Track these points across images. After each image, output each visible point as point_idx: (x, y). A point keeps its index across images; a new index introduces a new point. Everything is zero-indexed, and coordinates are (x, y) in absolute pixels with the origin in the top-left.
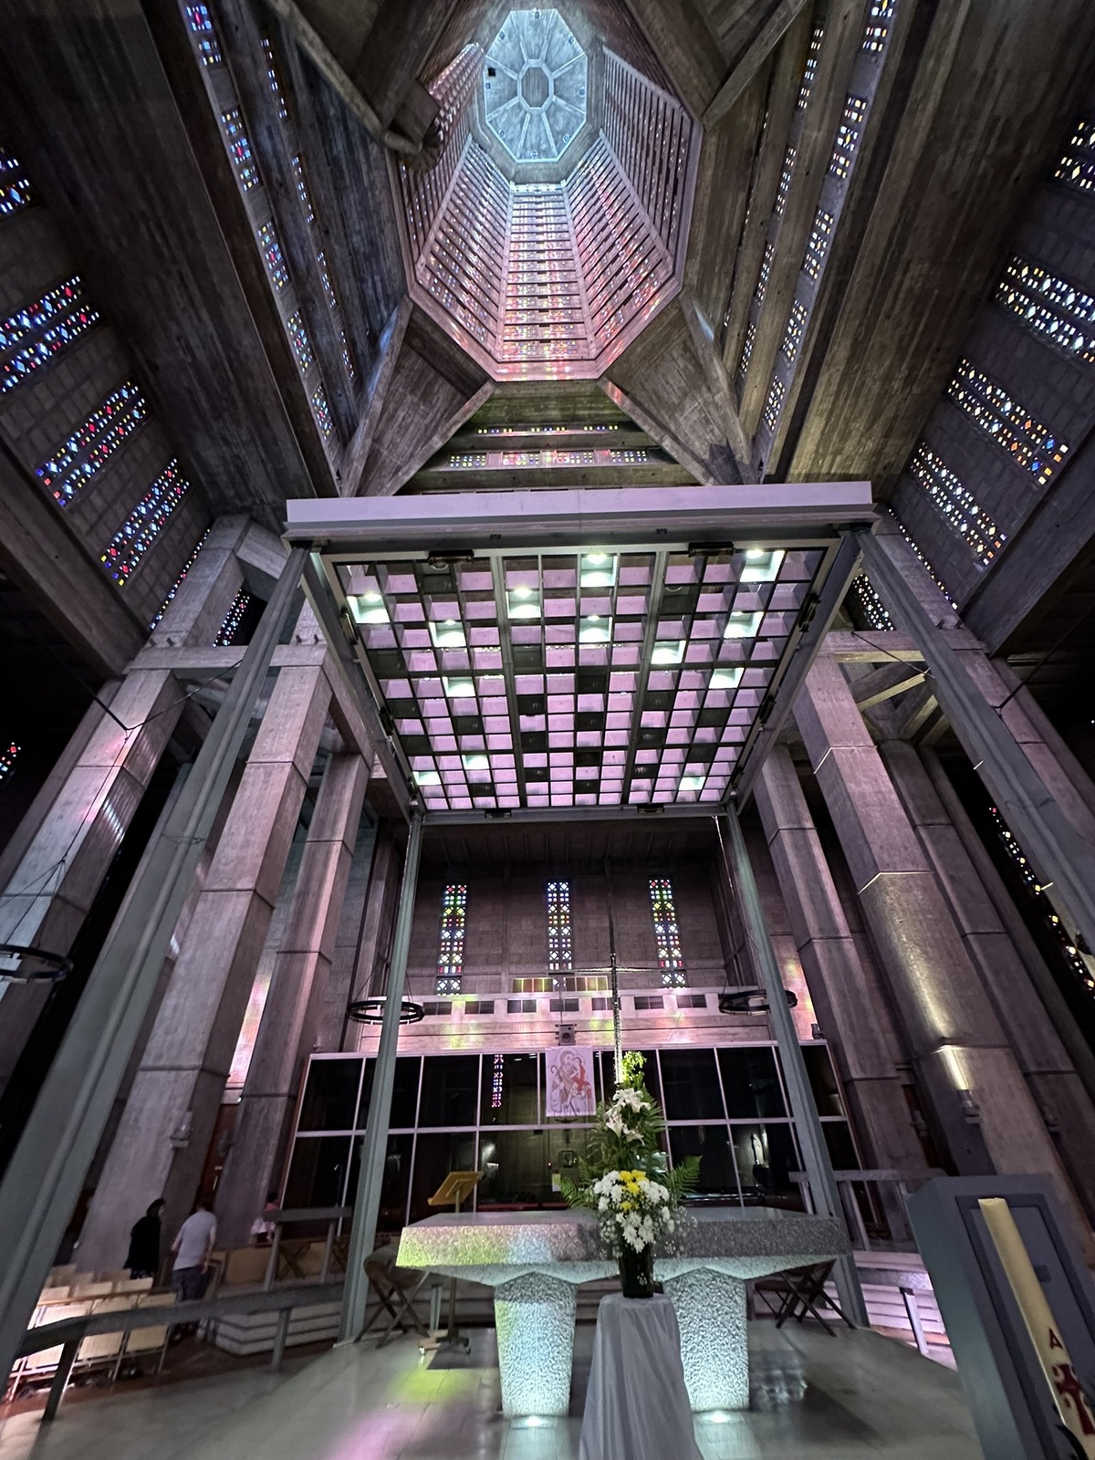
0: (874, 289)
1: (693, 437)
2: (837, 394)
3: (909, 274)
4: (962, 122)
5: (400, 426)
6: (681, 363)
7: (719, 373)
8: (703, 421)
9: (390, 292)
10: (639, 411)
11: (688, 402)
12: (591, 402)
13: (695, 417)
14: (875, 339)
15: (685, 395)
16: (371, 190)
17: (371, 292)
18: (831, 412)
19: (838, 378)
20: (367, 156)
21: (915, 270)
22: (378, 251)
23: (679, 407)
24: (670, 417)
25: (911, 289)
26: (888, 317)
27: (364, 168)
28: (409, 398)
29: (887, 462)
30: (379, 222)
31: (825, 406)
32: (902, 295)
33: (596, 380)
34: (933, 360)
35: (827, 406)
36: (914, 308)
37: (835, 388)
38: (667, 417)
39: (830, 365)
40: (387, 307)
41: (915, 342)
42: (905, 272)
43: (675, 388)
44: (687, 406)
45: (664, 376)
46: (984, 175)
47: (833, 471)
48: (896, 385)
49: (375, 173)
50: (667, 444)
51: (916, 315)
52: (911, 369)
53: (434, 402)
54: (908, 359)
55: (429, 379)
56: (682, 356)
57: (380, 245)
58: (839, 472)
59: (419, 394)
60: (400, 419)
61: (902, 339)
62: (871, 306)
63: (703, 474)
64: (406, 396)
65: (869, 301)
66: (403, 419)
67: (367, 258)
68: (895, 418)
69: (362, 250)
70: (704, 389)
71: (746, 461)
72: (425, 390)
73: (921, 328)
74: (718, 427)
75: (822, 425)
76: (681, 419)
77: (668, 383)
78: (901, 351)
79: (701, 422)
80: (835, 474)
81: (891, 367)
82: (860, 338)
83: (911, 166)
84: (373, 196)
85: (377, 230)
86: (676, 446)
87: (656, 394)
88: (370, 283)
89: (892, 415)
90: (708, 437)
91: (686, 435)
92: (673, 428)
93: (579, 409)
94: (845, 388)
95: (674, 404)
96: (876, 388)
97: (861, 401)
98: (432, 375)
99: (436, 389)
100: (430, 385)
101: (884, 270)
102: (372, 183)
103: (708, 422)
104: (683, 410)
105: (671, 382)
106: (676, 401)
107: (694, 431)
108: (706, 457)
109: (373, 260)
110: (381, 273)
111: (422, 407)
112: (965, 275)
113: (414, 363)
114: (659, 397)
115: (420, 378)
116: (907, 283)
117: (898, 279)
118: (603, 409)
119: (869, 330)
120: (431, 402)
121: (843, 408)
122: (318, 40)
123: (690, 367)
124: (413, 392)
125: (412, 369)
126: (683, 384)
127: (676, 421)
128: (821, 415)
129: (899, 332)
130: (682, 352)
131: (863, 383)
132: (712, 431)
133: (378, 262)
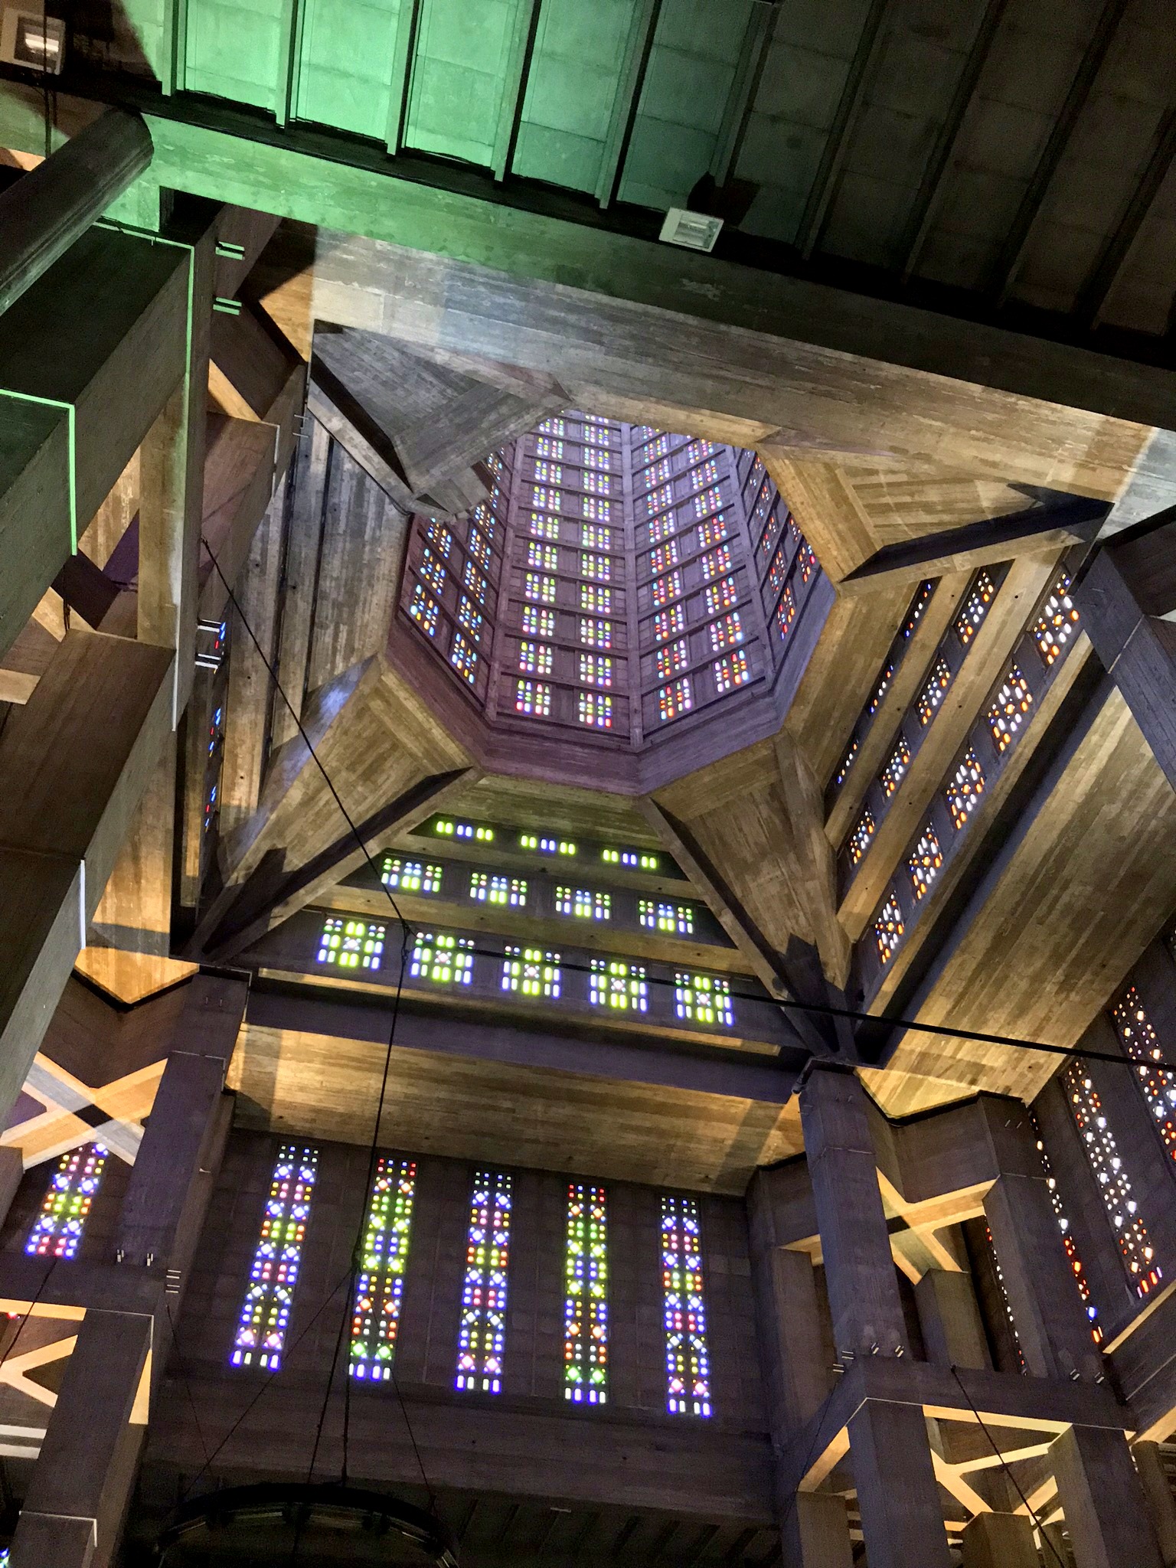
0: (1024, 895)
1: (766, 916)
2: (971, 981)
3: (1069, 891)
4: (1130, 786)
5: (317, 814)
6: (765, 811)
7: (818, 852)
8: (784, 899)
9: (356, 646)
10: (692, 862)
11: (766, 867)
12: (622, 821)
13: (774, 889)
14: (1025, 938)
15: (763, 855)
16: (372, 544)
17: (328, 639)
18: (962, 996)
19: (974, 966)
20: (380, 514)
21: (1075, 889)
22: (356, 602)
23: (754, 869)
24: (736, 877)
25: (1069, 907)
26: (1041, 923)
27: (371, 523)
28: (344, 774)
29: (1032, 1062)
30: (371, 577)
31: (954, 988)
32: (1058, 907)
33: (634, 799)
34: (1096, 974)
35: (958, 988)
36: (1074, 921)
37: (970, 974)
38: (731, 874)
39: (963, 951)
40: (346, 659)
41: (1074, 953)
42: (1065, 887)
43: (750, 839)
44: (765, 872)
45: (736, 818)
46: (1155, 832)
47: (959, 1057)
48: (1050, 987)
49: (385, 532)
50: (727, 920)
51: (1077, 926)
52: (1068, 977)
53: (380, 781)
54: (1064, 966)
55: (381, 751)
56: (767, 802)
57: (362, 598)
58: (967, 1058)
59: (360, 769)
60: (321, 803)
61: (1058, 945)
62: (1020, 909)
63: (774, 982)
64: (339, 771)
65: (1018, 904)
66: (327, 803)
67: (337, 605)
68: (1047, 1019)
69: (334, 595)
70: (792, 856)
71: (840, 985)
72: (371, 765)
73: (1082, 941)
74: (805, 914)
75: (949, 1007)
76: (752, 885)
77: (741, 830)
78: (1056, 958)
79: (781, 900)
80: (960, 1060)
81: (1042, 969)
82: (1005, 935)
83: (1071, 808)
84: (372, 551)
85: (364, 583)
86: (739, 928)
87: (721, 838)
88: (330, 631)
89: (1043, 1016)
90: (788, 923)
91: (757, 909)
92: (738, 893)
93: (602, 825)
94: (983, 976)
95: (745, 862)
96: (1023, 985)
97: (1002, 994)
98: (387, 745)
99: (388, 764)
100: (382, 759)
101: (1039, 880)
102: (375, 540)
103: (791, 903)
104: (757, 873)
105: (746, 829)
106: (750, 859)
107: (769, 908)
108: (782, 949)
109: (346, 609)
110: (351, 624)
111: (360, 789)
112: (1135, 907)
113: (364, 729)
114: (724, 844)
115: (369, 748)
116: (1065, 898)
117: (1054, 892)
118: (638, 832)
119: (1017, 931)
120: (375, 782)
121: (977, 995)
122: (365, 443)
123: (777, 821)
124: (351, 768)
125: (359, 736)
126: (764, 839)
127: (744, 884)
128: (948, 996)
129: (1056, 938)
130: (769, 798)
131: (1006, 977)
132: (796, 917)
133: (352, 614)
